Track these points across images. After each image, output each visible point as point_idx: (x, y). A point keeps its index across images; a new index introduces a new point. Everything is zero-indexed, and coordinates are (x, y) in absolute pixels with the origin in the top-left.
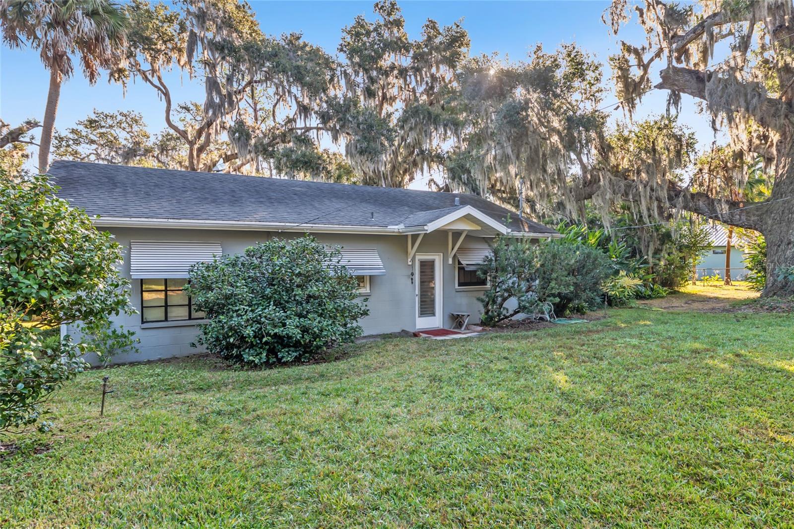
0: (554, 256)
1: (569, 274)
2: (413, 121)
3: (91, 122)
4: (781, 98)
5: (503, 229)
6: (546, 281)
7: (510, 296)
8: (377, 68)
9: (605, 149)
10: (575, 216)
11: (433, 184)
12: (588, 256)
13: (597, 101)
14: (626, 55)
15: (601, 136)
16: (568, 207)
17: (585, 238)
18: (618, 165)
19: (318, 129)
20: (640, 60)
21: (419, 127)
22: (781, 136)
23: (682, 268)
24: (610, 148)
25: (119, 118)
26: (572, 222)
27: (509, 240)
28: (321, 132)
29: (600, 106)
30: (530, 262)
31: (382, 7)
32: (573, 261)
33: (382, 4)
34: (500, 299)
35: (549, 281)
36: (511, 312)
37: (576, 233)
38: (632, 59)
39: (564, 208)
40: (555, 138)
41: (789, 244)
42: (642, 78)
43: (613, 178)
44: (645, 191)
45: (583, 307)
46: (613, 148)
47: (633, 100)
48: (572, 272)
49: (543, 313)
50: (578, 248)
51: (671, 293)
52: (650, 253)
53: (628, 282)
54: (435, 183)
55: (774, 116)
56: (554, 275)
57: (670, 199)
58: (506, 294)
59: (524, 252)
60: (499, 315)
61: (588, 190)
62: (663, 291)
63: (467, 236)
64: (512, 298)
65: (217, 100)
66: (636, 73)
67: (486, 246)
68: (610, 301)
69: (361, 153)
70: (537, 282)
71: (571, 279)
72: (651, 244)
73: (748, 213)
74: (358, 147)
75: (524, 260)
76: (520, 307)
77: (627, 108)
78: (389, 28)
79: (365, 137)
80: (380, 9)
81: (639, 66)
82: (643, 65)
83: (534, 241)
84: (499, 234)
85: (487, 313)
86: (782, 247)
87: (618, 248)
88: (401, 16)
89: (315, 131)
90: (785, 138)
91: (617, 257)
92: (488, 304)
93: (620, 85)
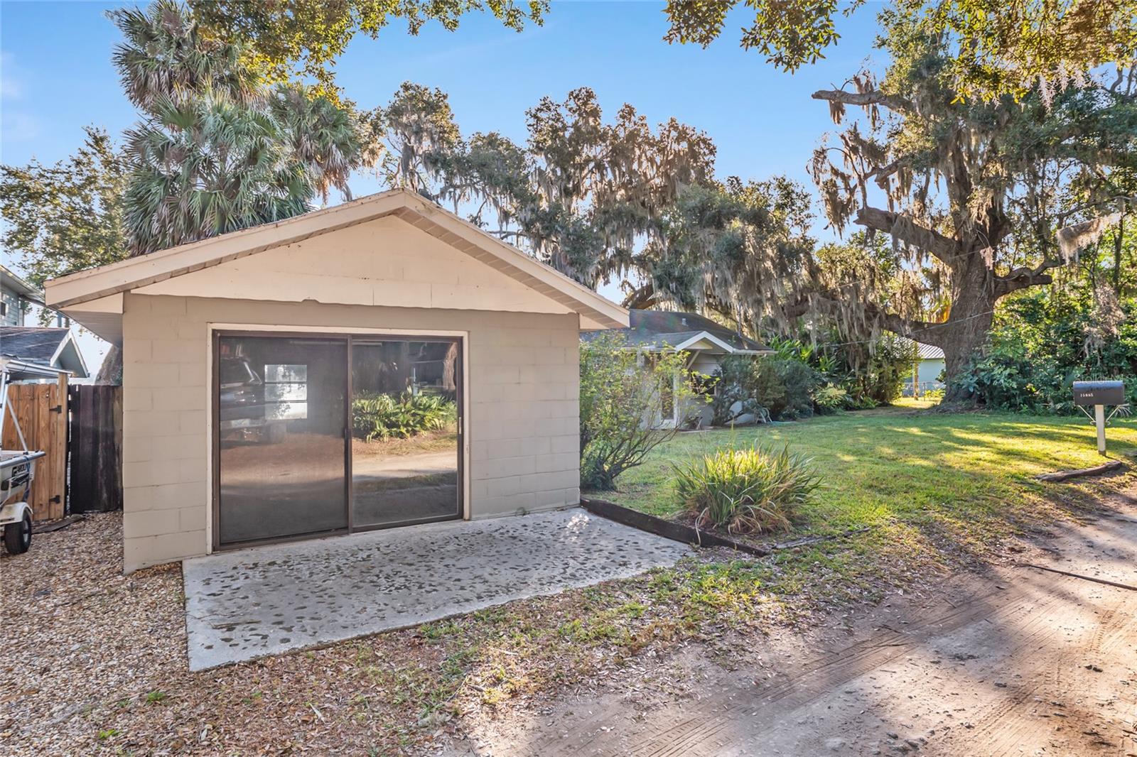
0: (769, 370)
1: (781, 384)
2: (615, 223)
4: (953, 238)
5: (730, 349)
6: (763, 390)
7: (736, 401)
8: (574, 164)
9: (814, 271)
10: (788, 332)
11: (627, 286)
12: (797, 369)
13: (806, 228)
14: (834, 178)
15: (810, 261)
16: (781, 324)
17: (799, 352)
18: (827, 285)
19: (518, 235)
20: (847, 185)
21: (621, 230)
22: (953, 269)
23: (893, 381)
24: (819, 270)
26: (785, 338)
27: (735, 356)
28: (521, 238)
29: (810, 234)
30: (751, 374)
31: (578, 95)
32: (784, 373)
33: (577, 92)
34: (727, 404)
35: (766, 388)
36: (736, 414)
37: (790, 347)
38: (840, 182)
39: (777, 325)
40: (769, 264)
41: (959, 359)
42: (849, 200)
43: (821, 299)
44: (847, 313)
45: (794, 414)
46: (821, 270)
47: (841, 218)
48: (784, 382)
49: (760, 417)
50: (788, 363)
51: (880, 406)
52: (857, 366)
53: (834, 392)
54: (630, 285)
55: (947, 252)
56: (769, 384)
57: (868, 318)
58: (733, 400)
59: (747, 367)
60: (726, 416)
61: (800, 308)
62: (872, 402)
63: (700, 354)
64: (738, 403)
66: (843, 195)
67: (715, 361)
68: (819, 410)
69: (572, 264)
70: (755, 391)
71: (782, 388)
72: (857, 358)
73: (931, 332)
74: (568, 257)
75: (747, 373)
76: (743, 410)
77: (836, 226)
78: (584, 118)
79: (575, 248)
80: (574, 98)
81: (846, 189)
82: (850, 189)
83: (754, 357)
84: (726, 352)
85: (716, 415)
86: (955, 362)
87: (828, 362)
88: (598, 105)
89: (515, 237)
90: (958, 271)
91: (826, 370)
92: (717, 408)
93: (829, 207)
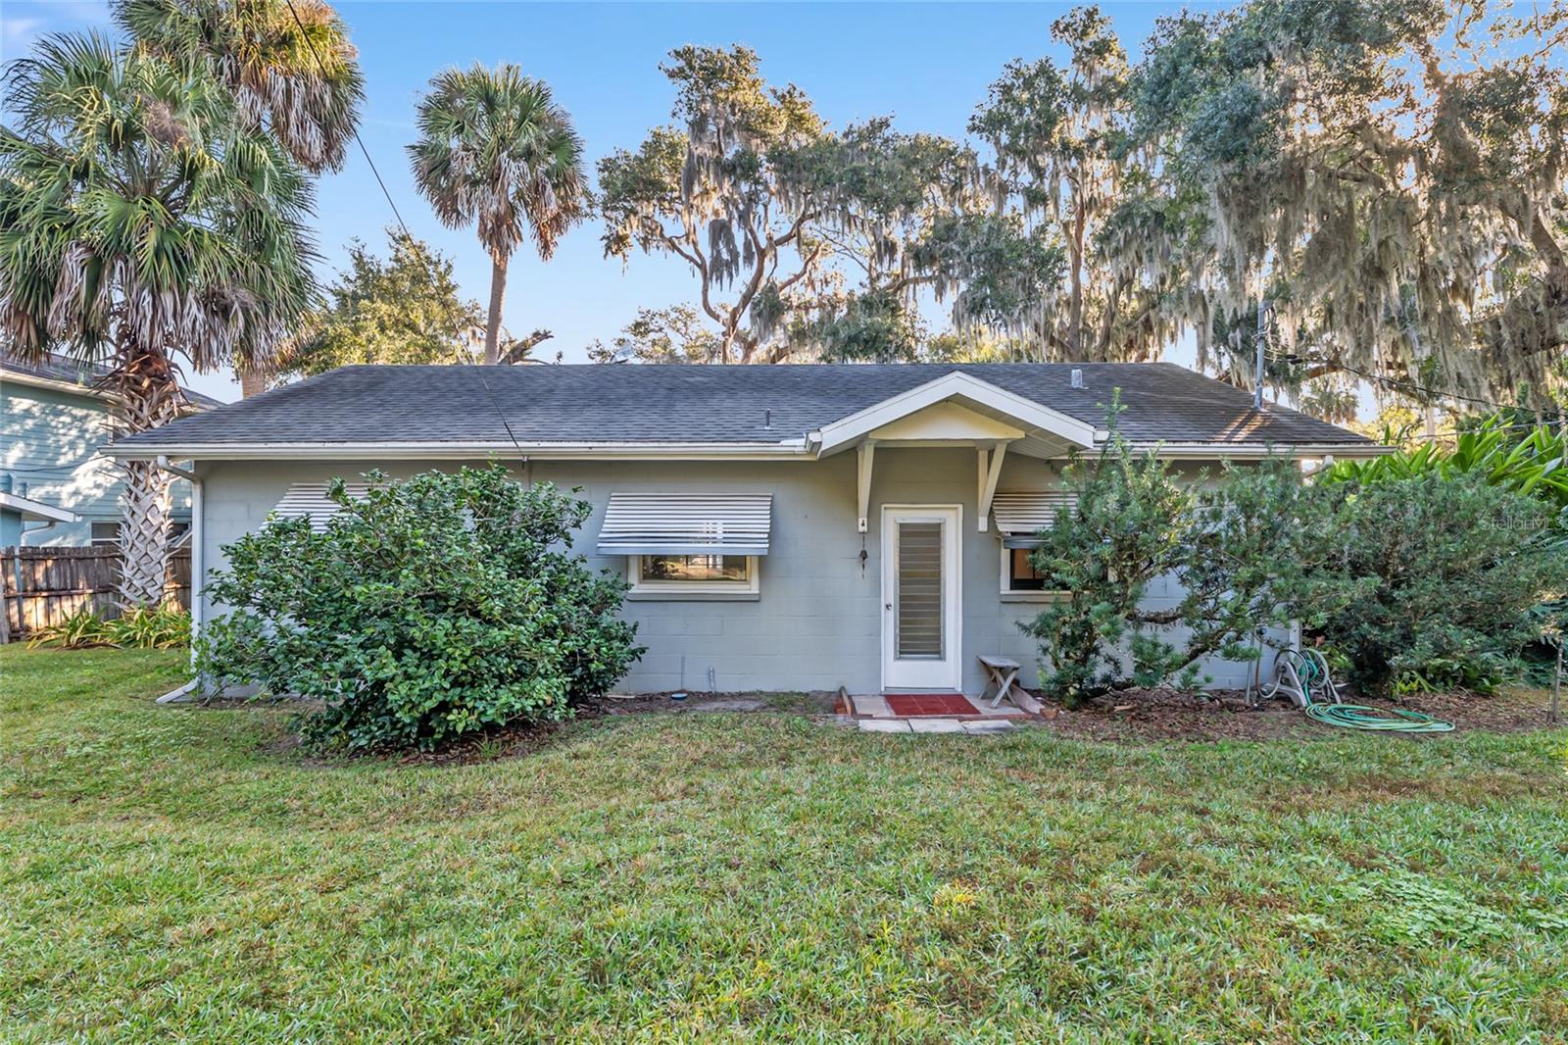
3: (638, 325)
25: (673, 315)
65: (725, 256)
78: (1085, 64)
